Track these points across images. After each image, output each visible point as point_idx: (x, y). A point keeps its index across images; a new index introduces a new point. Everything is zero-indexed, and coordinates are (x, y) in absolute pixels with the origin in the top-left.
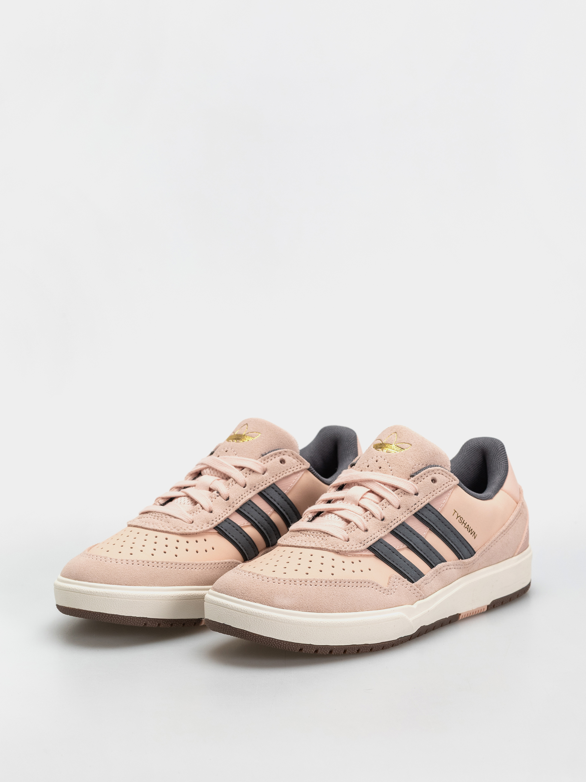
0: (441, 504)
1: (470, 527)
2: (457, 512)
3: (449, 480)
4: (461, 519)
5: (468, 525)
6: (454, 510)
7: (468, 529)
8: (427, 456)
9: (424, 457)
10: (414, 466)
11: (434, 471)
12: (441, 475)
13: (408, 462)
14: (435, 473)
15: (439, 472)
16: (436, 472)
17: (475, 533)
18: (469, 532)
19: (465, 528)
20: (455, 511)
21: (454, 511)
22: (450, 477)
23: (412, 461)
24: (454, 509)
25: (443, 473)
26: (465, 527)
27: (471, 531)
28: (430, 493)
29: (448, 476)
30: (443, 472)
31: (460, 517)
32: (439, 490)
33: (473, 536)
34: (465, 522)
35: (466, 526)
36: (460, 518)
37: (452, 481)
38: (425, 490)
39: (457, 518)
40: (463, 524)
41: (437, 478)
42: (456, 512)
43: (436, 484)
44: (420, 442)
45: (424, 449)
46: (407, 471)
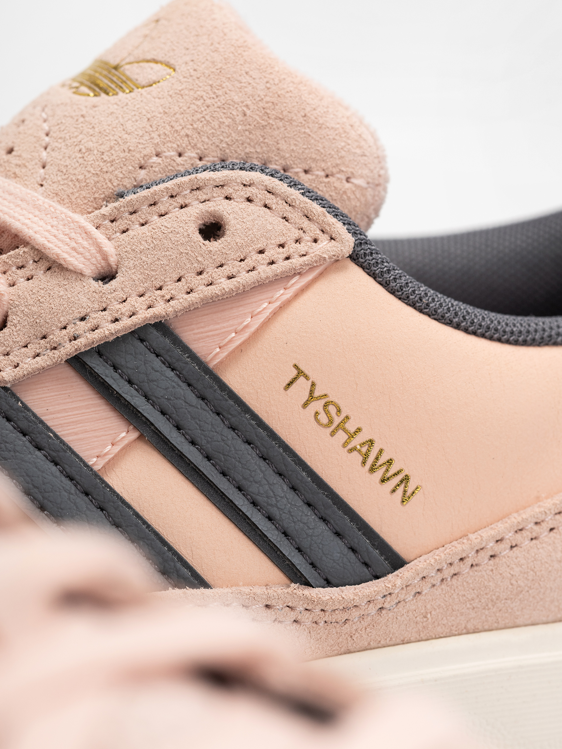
0: (230, 332)
1: (381, 451)
2: (307, 377)
3: (297, 233)
4: (332, 409)
5: (371, 442)
6: (296, 366)
7: (366, 457)
8: (227, 122)
9: (216, 124)
10: (147, 157)
11: (222, 186)
12: (255, 209)
13: (126, 136)
14: (227, 198)
15: (249, 192)
16: (231, 191)
17: (406, 479)
18: (372, 470)
19: (351, 451)
20: (300, 373)
21: (295, 372)
22: (306, 223)
23: (147, 138)
24: (294, 362)
25: (271, 200)
26: (350, 446)
27: (384, 469)
28: (179, 280)
29: (295, 216)
30: (269, 195)
31: (322, 402)
32: (227, 270)
33: (394, 491)
34: (351, 427)
35: (356, 442)
36: (326, 405)
37: (315, 241)
38: (149, 261)
39: (305, 405)
40: (341, 432)
41: (231, 217)
42: (302, 379)
43: (214, 245)
44: (213, 62)
45: (220, 93)
46: (107, 176)
